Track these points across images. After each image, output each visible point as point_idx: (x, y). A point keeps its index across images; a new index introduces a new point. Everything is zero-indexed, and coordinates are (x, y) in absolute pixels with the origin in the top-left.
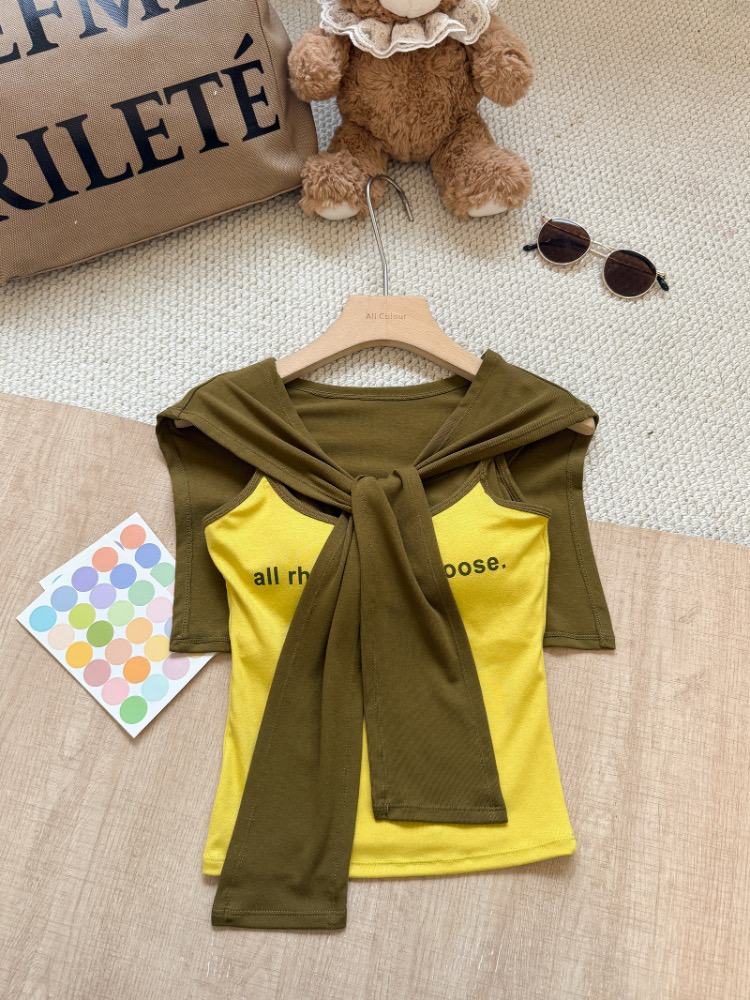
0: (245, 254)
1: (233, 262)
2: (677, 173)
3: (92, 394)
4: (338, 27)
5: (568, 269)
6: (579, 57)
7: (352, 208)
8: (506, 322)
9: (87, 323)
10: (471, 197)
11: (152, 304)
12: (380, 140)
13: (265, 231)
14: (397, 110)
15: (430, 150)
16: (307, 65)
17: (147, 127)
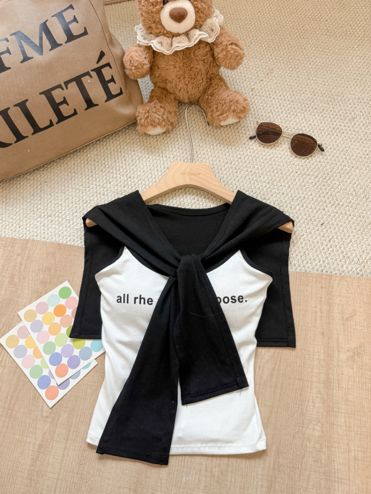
0: (113, 157)
1: (107, 161)
2: (323, 92)
3: (44, 233)
4: (146, 42)
5: (273, 146)
6: (268, 41)
7: (162, 128)
8: (244, 176)
9: (39, 198)
10: (220, 117)
11: (70, 186)
12: (173, 93)
13: (121, 144)
14: (179, 78)
15: (198, 95)
16: (132, 62)
17: (58, 101)
